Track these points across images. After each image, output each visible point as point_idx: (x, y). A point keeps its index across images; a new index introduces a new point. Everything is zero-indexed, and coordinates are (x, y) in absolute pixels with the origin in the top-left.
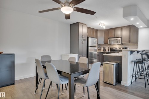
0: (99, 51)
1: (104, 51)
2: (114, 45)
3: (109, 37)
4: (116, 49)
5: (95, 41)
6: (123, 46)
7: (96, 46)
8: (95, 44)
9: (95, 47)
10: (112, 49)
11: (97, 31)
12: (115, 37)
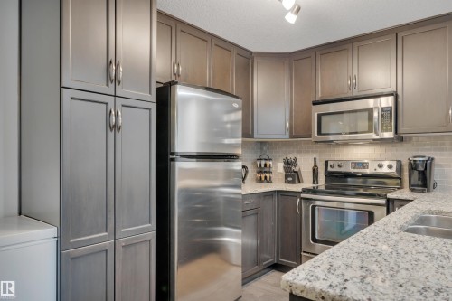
0: (260, 180)
1: (287, 182)
2: (346, 144)
3: (319, 97)
4: (360, 171)
5: (233, 122)
6: (406, 154)
7: (239, 151)
8: (233, 141)
9: (230, 157)
10: (336, 169)
11: (247, 60)
12: (356, 94)
